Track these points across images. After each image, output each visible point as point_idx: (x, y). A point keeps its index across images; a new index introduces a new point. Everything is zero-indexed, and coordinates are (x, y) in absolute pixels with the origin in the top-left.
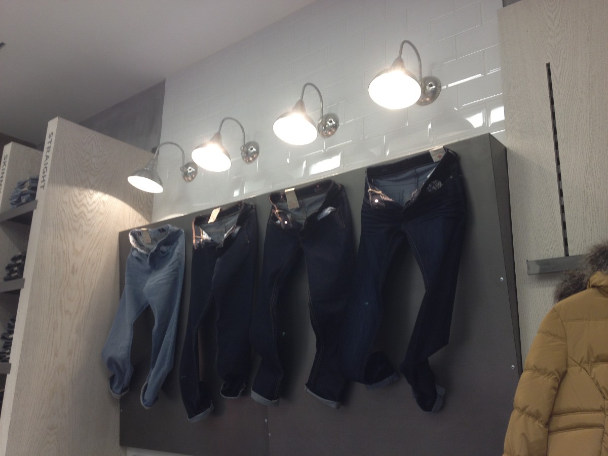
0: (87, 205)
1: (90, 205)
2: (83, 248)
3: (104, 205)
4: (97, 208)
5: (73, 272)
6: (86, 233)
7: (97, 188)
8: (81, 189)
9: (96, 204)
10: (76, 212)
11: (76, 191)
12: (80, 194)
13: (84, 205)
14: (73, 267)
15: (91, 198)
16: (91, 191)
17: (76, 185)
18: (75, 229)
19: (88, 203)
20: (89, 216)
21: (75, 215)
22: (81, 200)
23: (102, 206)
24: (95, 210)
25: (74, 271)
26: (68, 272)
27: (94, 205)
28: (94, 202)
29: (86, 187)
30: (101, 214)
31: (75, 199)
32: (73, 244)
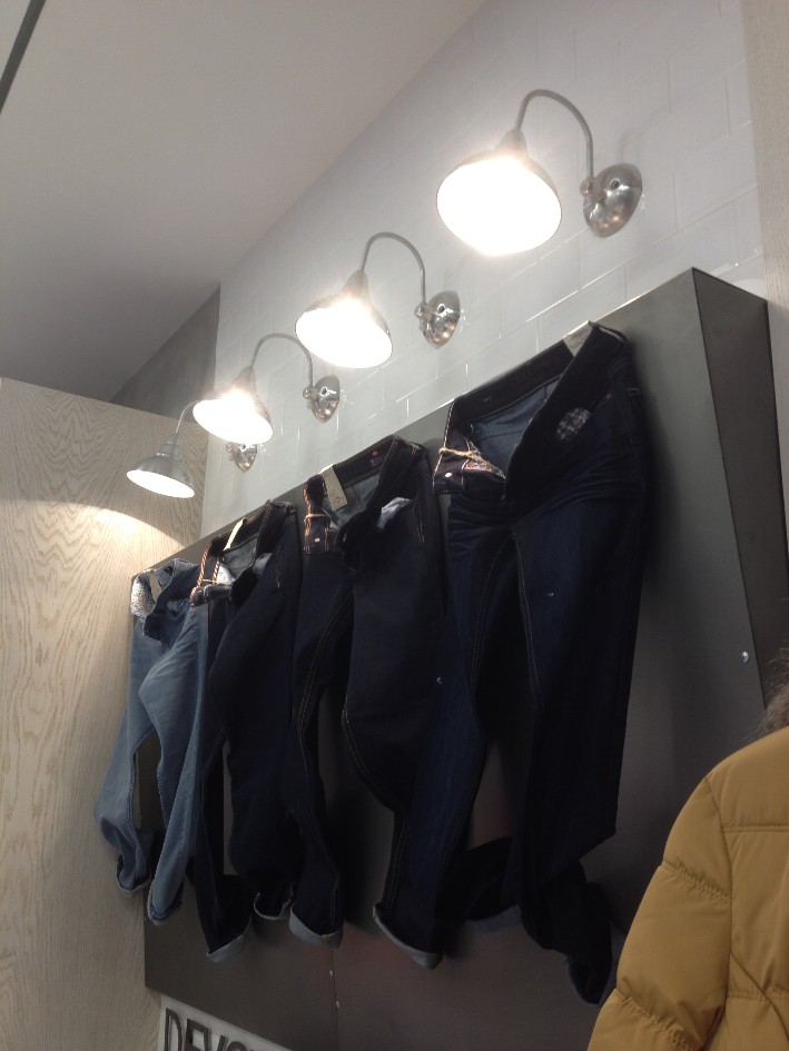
0: (66, 534)
1: (70, 533)
2: (58, 613)
3: (101, 530)
4: (86, 536)
5: (39, 660)
6: (64, 584)
7: (85, 500)
8: (53, 503)
9: (84, 528)
10: (43, 547)
11: (42, 508)
12: (50, 514)
13: (57, 532)
14: (40, 650)
15: (73, 519)
16: (73, 507)
17: (42, 498)
18: (41, 579)
19: (67, 529)
20: (70, 552)
21: (41, 553)
22: (53, 524)
23: (95, 532)
24: (83, 541)
25: (41, 658)
26: (28, 660)
27: (79, 532)
28: (80, 526)
29: (63, 500)
30: (95, 546)
31: (40, 524)
32: (39, 606)
